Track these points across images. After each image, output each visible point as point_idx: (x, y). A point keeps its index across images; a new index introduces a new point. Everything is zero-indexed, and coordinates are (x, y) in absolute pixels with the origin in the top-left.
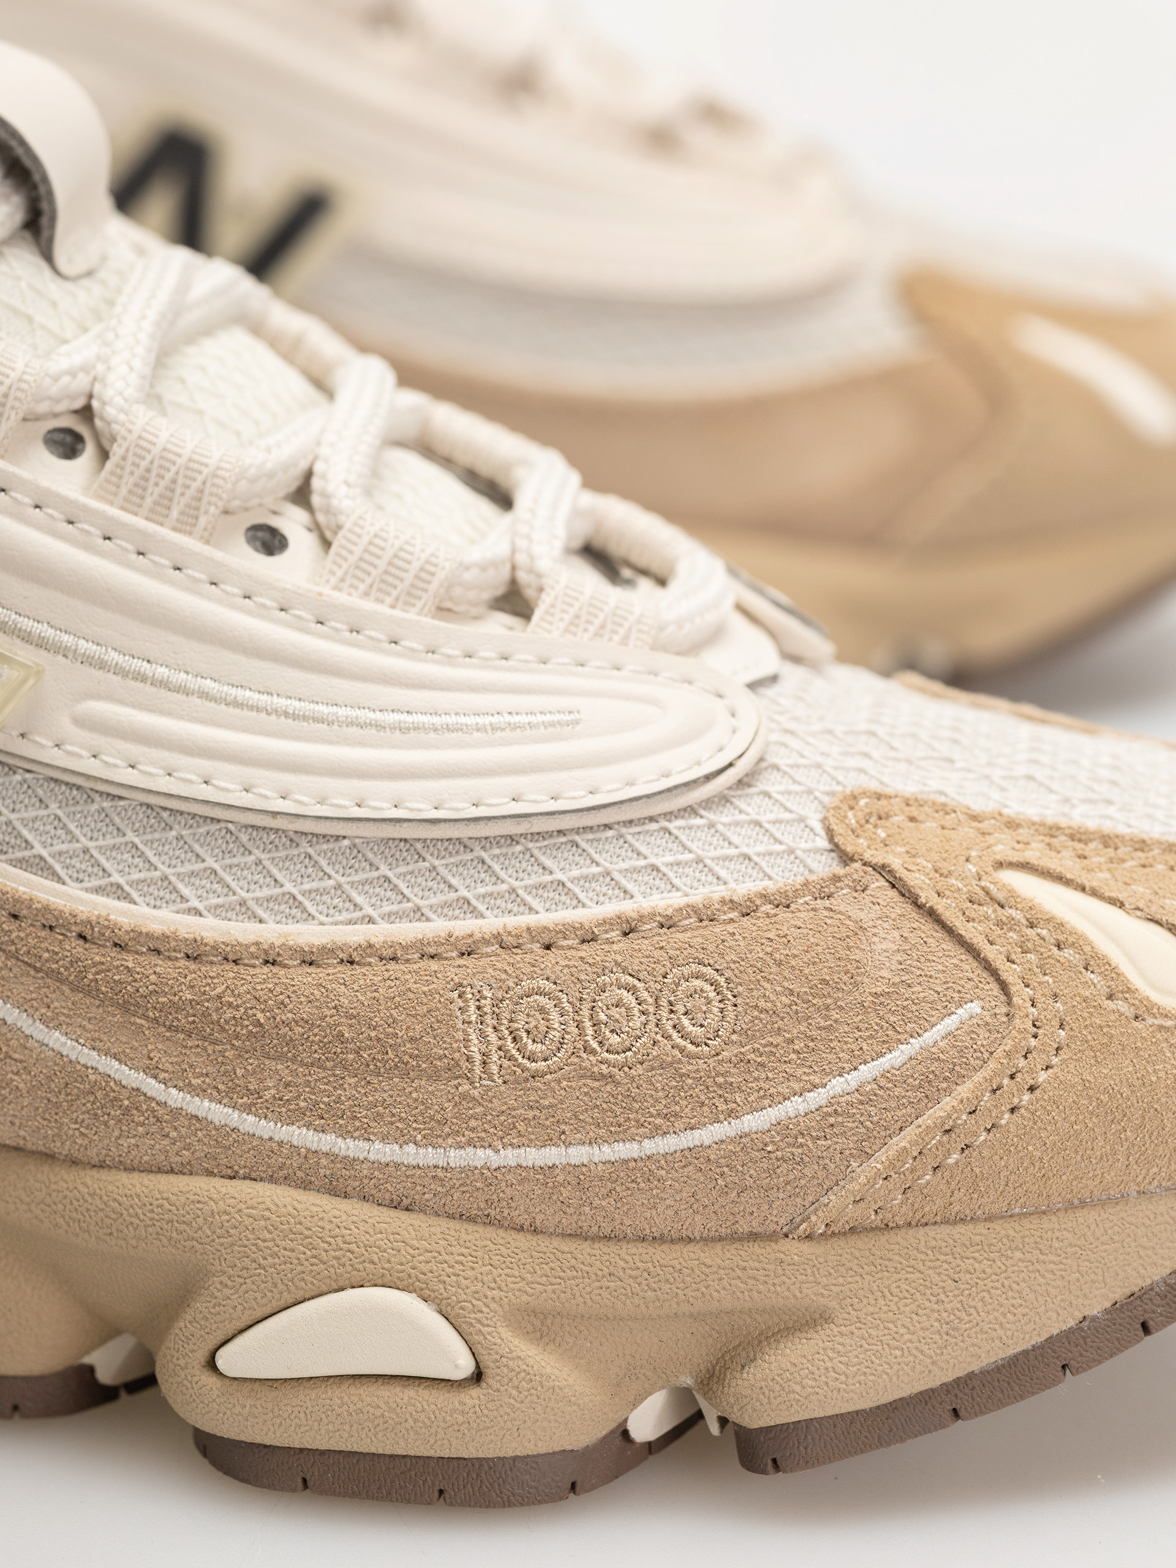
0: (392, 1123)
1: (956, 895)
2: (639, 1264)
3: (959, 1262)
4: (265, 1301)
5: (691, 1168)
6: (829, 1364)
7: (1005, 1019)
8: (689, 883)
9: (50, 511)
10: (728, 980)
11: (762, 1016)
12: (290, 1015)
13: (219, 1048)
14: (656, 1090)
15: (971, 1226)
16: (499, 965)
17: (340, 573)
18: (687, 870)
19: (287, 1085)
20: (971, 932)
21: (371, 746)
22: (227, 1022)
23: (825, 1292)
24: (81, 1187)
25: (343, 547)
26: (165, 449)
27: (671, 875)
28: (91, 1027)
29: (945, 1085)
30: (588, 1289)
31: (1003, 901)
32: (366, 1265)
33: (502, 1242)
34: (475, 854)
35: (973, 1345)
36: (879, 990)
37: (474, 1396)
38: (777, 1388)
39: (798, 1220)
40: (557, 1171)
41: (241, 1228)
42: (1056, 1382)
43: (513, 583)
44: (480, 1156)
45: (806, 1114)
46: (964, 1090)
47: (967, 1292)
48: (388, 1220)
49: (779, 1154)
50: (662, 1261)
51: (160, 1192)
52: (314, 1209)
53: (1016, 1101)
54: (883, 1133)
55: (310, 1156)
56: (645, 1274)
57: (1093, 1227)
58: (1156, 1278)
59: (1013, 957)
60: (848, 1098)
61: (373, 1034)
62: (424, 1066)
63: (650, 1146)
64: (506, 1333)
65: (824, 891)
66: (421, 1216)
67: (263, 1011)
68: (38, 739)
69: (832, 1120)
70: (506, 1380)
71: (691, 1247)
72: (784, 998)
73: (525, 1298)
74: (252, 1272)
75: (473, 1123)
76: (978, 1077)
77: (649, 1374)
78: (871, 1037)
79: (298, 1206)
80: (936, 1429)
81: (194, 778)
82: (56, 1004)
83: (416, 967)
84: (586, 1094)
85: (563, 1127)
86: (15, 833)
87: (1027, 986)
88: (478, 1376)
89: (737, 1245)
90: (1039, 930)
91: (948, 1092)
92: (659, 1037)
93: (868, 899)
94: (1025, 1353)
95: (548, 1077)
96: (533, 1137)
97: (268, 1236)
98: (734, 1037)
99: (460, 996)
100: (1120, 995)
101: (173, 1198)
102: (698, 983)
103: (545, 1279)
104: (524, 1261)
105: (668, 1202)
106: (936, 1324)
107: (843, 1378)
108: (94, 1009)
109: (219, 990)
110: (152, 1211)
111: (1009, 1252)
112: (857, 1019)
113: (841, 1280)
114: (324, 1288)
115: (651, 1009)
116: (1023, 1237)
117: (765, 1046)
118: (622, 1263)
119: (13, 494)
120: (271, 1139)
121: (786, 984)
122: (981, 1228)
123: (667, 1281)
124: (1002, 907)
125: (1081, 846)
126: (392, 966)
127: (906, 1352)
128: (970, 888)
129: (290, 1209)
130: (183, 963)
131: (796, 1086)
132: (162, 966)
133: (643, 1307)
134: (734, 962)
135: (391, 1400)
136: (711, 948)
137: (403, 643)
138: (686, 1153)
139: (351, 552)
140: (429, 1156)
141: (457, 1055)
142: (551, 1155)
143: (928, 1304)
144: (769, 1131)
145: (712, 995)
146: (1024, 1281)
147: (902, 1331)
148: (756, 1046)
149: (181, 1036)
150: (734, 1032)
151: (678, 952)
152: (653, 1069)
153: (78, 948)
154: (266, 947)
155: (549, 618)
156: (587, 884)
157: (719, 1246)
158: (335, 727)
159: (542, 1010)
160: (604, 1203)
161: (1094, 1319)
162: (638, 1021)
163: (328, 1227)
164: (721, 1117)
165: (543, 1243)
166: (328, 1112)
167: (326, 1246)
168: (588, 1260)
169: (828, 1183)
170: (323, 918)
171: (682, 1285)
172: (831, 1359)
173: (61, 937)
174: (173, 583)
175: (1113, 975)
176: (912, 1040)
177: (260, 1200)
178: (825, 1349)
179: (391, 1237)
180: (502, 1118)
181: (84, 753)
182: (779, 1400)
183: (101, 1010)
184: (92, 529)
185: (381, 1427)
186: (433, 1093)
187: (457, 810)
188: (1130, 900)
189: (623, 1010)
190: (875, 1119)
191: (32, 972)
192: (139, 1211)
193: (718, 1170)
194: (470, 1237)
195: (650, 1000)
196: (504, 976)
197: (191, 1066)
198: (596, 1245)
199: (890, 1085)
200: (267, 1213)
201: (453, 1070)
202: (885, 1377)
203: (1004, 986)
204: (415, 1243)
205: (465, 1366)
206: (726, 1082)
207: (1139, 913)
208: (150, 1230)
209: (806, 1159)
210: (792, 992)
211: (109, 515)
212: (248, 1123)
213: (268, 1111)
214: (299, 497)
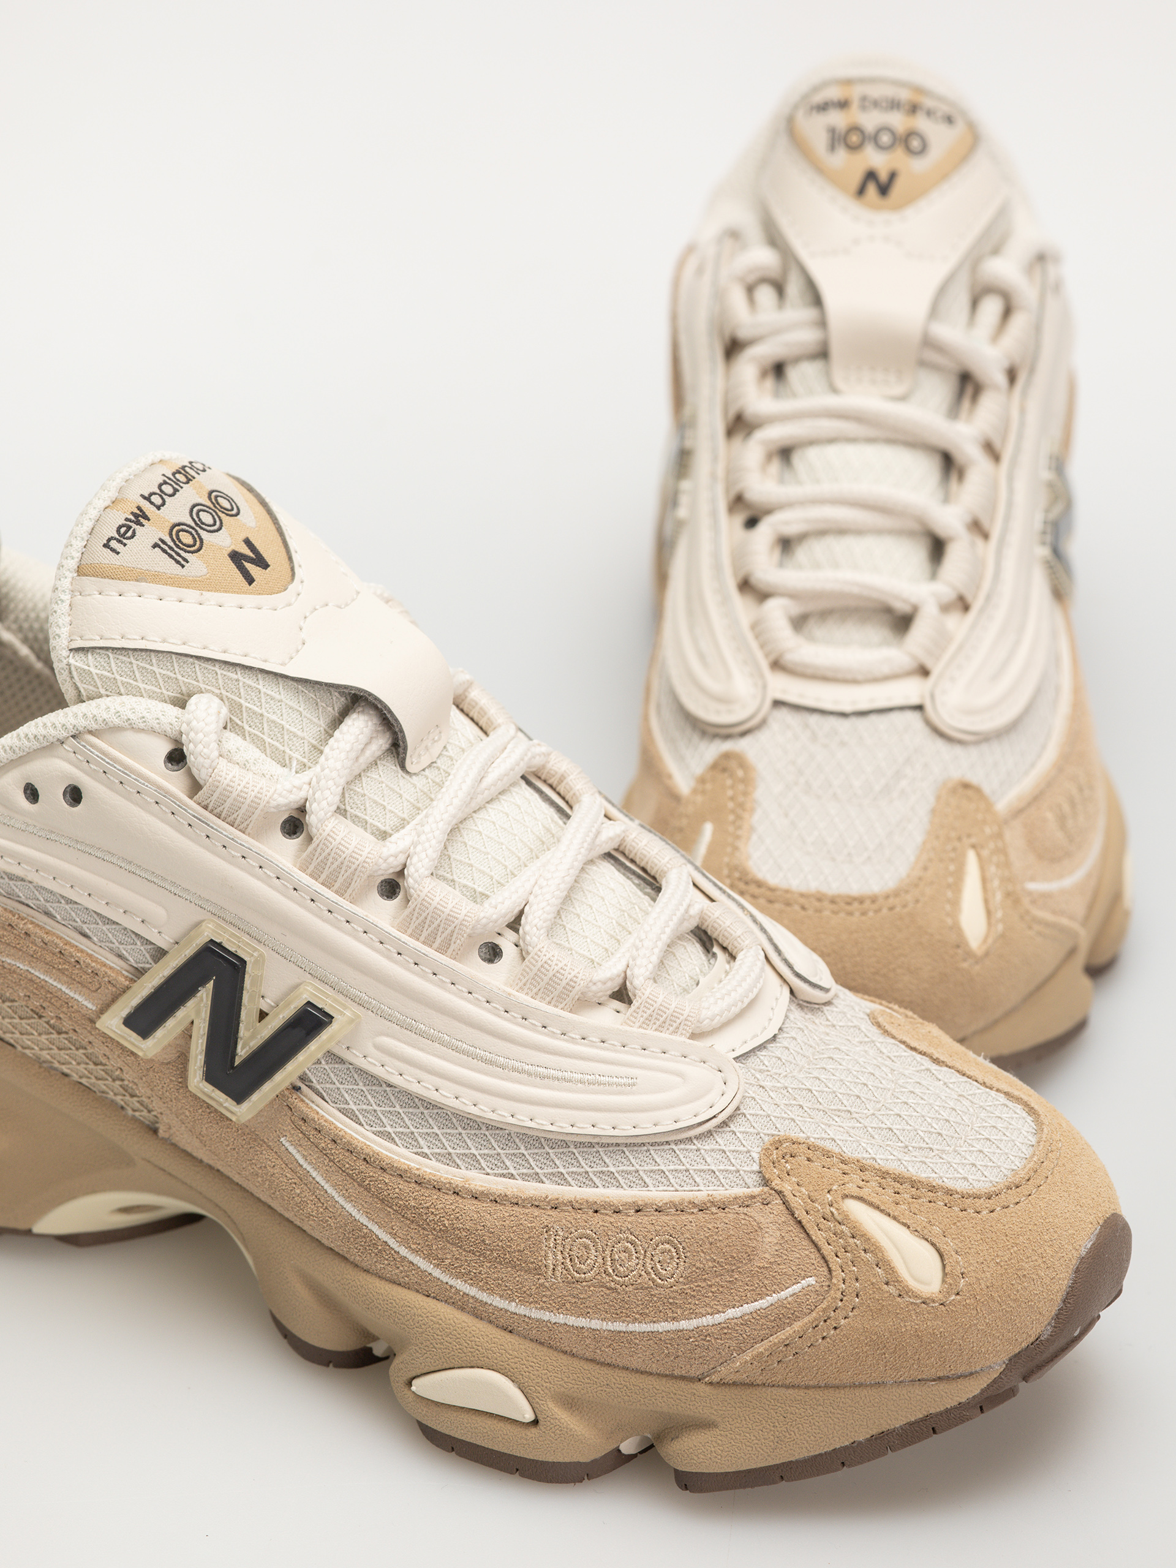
0: (506, 1290)
1: (816, 1214)
2: (623, 1382)
3: (788, 1408)
4: (435, 1364)
5: (652, 1341)
6: (713, 1449)
7: (827, 1289)
8: (679, 1182)
9: (371, 936)
10: (684, 1248)
11: (697, 1271)
12: (461, 1225)
13: (426, 1233)
14: (638, 1300)
15: (796, 1390)
16: (569, 1218)
17: (524, 981)
18: (680, 1175)
19: (456, 1259)
20: (818, 1236)
21: (524, 1084)
22: (430, 1221)
23: (715, 1413)
24: (357, 1281)
25: (528, 967)
26: (435, 908)
27: (671, 1177)
28: (366, 1206)
29: (788, 1321)
30: (595, 1390)
31: (840, 1221)
32: (485, 1359)
33: (555, 1359)
34: (570, 1149)
35: (791, 1450)
36: (761, 1265)
37: (533, 1431)
38: (686, 1456)
39: (706, 1374)
40: (584, 1331)
41: (427, 1326)
42: (837, 1470)
43: (623, 987)
44: (546, 1316)
45: (713, 1325)
46: (797, 1326)
47: (790, 1423)
48: (499, 1337)
49: (697, 1343)
50: (634, 1383)
51: (393, 1296)
52: (464, 1324)
53: (825, 1334)
54: (752, 1341)
55: (465, 1296)
56: (625, 1388)
57: (863, 1398)
58: (897, 1426)
59: (839, 1254)
60: (736, 1321)
61: (500, 1244)
62: (523, 1265)
63: (632, 1327)
64: (551, 1405)
65: (746, 1202)
66: (517, 1338)
67: (448, 1220)
68: (355, 1052)
69: (726, 1331)
70: (549, 1428)
71: (650, 1378)
72: (710, 1263)
73: (563, 1389)
74: (430, 1349)
75: (544, 1299)
76: (806, 1320)
77: (629, 1430)
78: (753, 1290)
79: (456, 1321)
80: (771, 1484)
81: (430, 1087)
82: (351, 1190)
83: (527, 1211)
84: (602, 1296)
85: (589, 1310)
86: (351, 1074)
87: (843, 1271)
88: (535, 1422)
89: (674, 1381)
90: (856, 1241)
91: (790, 1324)
92: (643, 1273)
93: (769, 1210)
94: (821, 1455)
95: (584, 1284)
96: (573, 1312)
97: (440, 1333)
98: (681, 1280)
99: (546, 1232)
100: (892, 1283)
101: (398, 1301)
102: (667, 1246)
103: (574, 1381)
104: (564, 1370)
105: (639, 1355)
106: (772, 1437)
107: (719, 1457)
108: (368, 1198)
109: (428, 1205)
110: (387, 1304)
111: (815, 1406)
112: (747, 1280)
113: (724, 1408)
114: (464, 1365)
115: (642, 1257)
116: (824, 1400)
117: (697, 1286)
118: (614, 1380)
119: (352, 925)
120: (447, 1283)
121: (712, 1256)
122: (802, 1392)
123: (636, 1393)
124: (840, 1223)
125: (899, 1185)
126: (516, 1208)
127: (754, 1449)
128: (824, 1210)
129: (452, 1321)
130: (413, 1185)
131: (709, 1310)
132: (403, 1185)
133: (622, 1403)
134: (688, 1239)
135: (492, 1427)
136: (678, 1228)
137: (548, 1028)
138: (650, 1334)
139: (531, 970)
140: (522, 1310)
141: (540, 1264)
142: (582, 1322)
143: (768, 1426)
144: (693, 1330)
145: (675, 1254)
146: (822, 1421)
147: (753, 1438)
148: (692, 1286)
149: (408, 1222)
150: (682, 1277)
151: (660, 1228)
152: (637, 1289)
153: (363, 1166)
154: (454, 1186)
155: (635, 1014)
156: (626, 1175)
157: (664, 1379)
158: (506, 1071)
159: (586, 1247)
160: (607, 1350)
161: (860, 1443)
162: (634, 1261)
163: (469, 1335)
164: (669, 1320)
165: (576, 1363)
166: (475, 1277)
167: (466, 1345)
168: (597, 1376)
169: (721, 1361)
170: (489, 1171)
171: (643, 1397)
172: (714, 1447)
173: (355, 1158)
174: (431, 982)
175: (891, 1272)
176: (774, 1295)
177: (438, 1313)
178: (712, 1441)
179: (499, 1347)
180: (559, 1300)
181: (377, 1063)
182: (686, 1461)
183: (371, 1199)
184: (391, 949)
185: (486, 1437)
186: (527, 1279)
187: (562, 1127)
188: (914, 1225)
189: (627, 1255)
190: (748, 1334)
191: (341, 1172)
192: (382, 1302)
193: (665, 1345)
194: (539, 1354)
195: (643, 1252)
196: (570, 1226)
197: (412, 1238)
198: (602, 1368)
199: (758, 1318)
200: (440, 1322)
201: (537, 1271)
202: (742, 1459)
203: (830, 1270)
204: (511, 1352)
205: (529, 1416)
206: (674, 1302)
207: (916, 1233)
208: (386, 1313)
209: (710, 1348)
210: (715, 1261)
211: (403, 940)
212: (437, 1273)
213: (447, 1269)
214: (515, 924)
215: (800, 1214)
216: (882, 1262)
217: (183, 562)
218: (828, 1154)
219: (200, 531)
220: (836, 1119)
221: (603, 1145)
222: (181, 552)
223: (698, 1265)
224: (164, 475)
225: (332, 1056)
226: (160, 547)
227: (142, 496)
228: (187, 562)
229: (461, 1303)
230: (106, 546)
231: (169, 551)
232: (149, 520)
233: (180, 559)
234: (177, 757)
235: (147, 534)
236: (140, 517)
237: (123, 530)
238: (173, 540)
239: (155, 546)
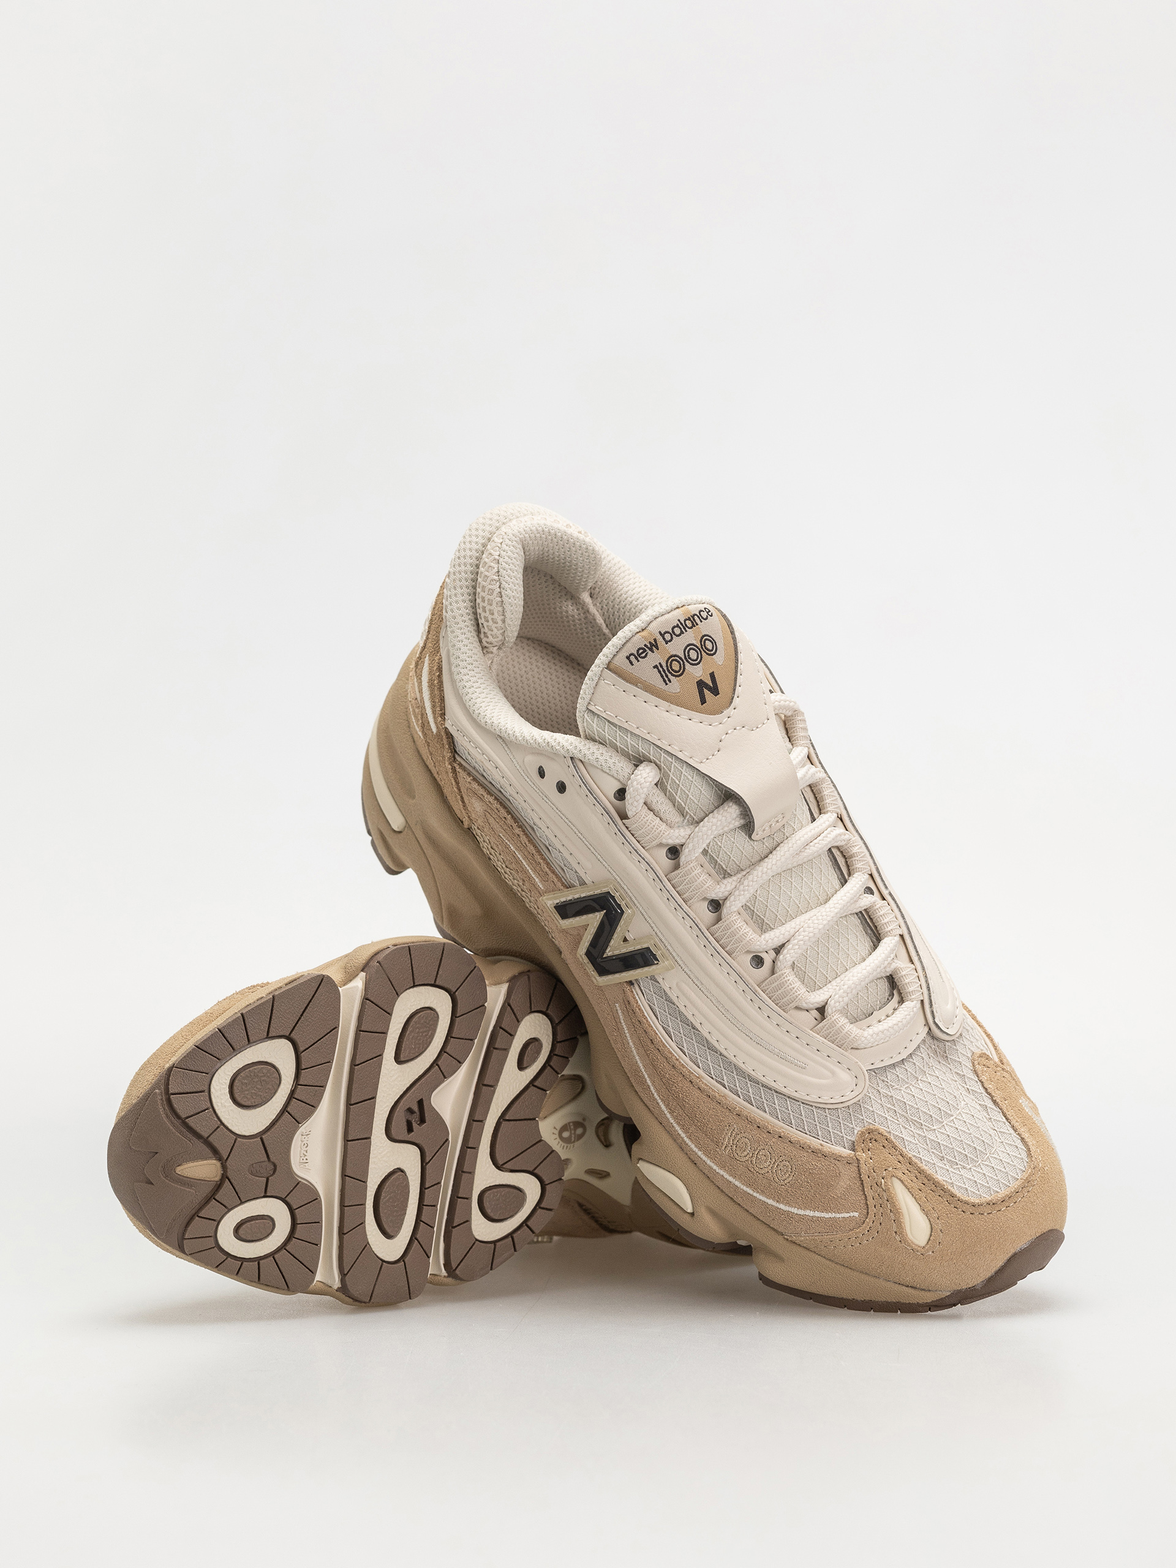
1: (872, 1180)
4: (652, 1159)
5: (764, 1206)
7: (863, 1222)
10: (796, 1168)
11: (798, 1184)
12: (688, 1102)
13: (670, 1093)
14: (763, 1183)
16: (743, 1124)
20: (869, 1193)
22: (674, 1090)
23: (785, 1254)
25: (773, 978)
26: (734, 929)
29: (836, 1229)
30: (728, 1214)
31: (885, 1189)
32: (678, 1172)
33: (712, 1189)
34: (759, 1087)
36: (833, 1195)
37: (689, 1218)
38: (763, 1267)
39: (786, 1234)
40: (731, 1184)
41: (654, 1140)
43: (824, 1007)
44: (715, 1167)
45: (797, 1214)
46: (841, 1234)
48: (688, 1165)
49: (786, 1218)
52: (673, 1149)
54: (814, 1230)
55: (678, 1135)
56: (743, 1221)
59: (876, 1207)
60: (809, 1217)
61: (704, 1120)
62: (712, 1137)
63: (755, 1194)
64: (703, 1210)
65: (838, 1158)
66: (697, 1169)
67: (683, 1094)
68: (666, 983)
69: (802, 1219)
70: (698, 1220)
71: (758, 1221)
72: (806, 1183)
73: (711, 1206)
74: (652, 1152)
75: (717, 1158)
76: (846, 1233)
78: (824, 1206)
79: (669, 1144)
81: (698, 1021)
82: (640, 1051)
84: (746, 1172)
85: (737, 1175)
86: (660, 992)
87: (875, 1217)
88: (692, 1214)
89: (768, 1229)
90: (888, 1203)
91: (836, 1232)
92: (770, 1171)
93: (848, 1167)
94: (834, 1297)
95: (738, 1162)
96: (729, 1172)
97: (662, 1145)
98: (788, 1184)
99: (729, 1126)
100: (899, 1234)
102: (788, 1164)
103: (719, 1205)
104: (715, 1197)
106: (810, 1279)
107: (780, 1276)
112: (822, 1200)
113: (791, 1254)
114: (667, 1169)
115: (773, 1163)
117: (795, 1191)
118: (739, 1214)
120: (672, 1124)
121: (809, 1179)
123: (748, 1226)
125: (926, 1181)
126: (718, 1105)
127: (799, 1281)
128: (879, 1179)
129: (667, 1144)
131: (797, 1206)
133: (738, 1225)
134: (800, 1164)
135: (670, 1205)
136: (797, 1157)
138: (763, 1202)
139: (774, 983)
140: (704, 1158)
141: (720, 1141)
142: (731, 1179)
144: (786, 1211)
145: (790, 1170)
147: (800, 1275)
148: (793, 1190)
151: (788, 1152)
152: (764, 1178)
155: (822, 1028)
156: (783, 1114)
157: (765, 1226)
159: (746, 1144)
161: (857, 1301)
162: (768, 1164)
163: (676, 1157)
164: (776, 1200)
165: (723, 1196)
166: (686, 1129)
167: (671, 1160)
168: (731, 1208)
169: (796, 1232)
171: (751, 1229)
172: (779, 1271)
175: (901, 1227)
176: (834, 1213)
177: (662, 1137)
178: (778, 1267)
179: (687, 1170)
180: (723, 1161)
181: (675, 994)
182: (762, 1269)
184: (701, 942)
185: (666, 1208)
186: (711, 1144)
189: (766, 1158)
190: (814, 1226)
193: (770, 1211)
194: (705, 1183)
195: (774, 1160)
196: (742, 1129)
198: (735, 1205)
199: (822, 1221)
200: (662, 1141)
203: (868, 1213)
204: (691, 1175)
205: (690, 1210)
206: (781, 1194)
209: (791, 1224)
210: (808, 1183)
211: (709, 940)
212: (668, 1116)
213: (675, 1118)
214: (778, 950)
215: (864, 1177)
216: (898, 1221)
217: (667, 682)
218: (895, 1147)
219: (686, 663)
220: (912, 1125)
221: (776, 1092)
222: (669, 675)
223: (799, 1181)
224: (679, 620)
225: (653, 978)
226: (658, 669)
227: (660, 632)
228: (670, 682)
229: (675, 1138)
230: (628, 658)
231: (662, 672)
232: (658, 649)
233: (666, 679)
234: (621, 794)
235: (654, 658)
236: (653, 646)
237: (641, 651)
238: (667, 666)
239: (656, 667)
